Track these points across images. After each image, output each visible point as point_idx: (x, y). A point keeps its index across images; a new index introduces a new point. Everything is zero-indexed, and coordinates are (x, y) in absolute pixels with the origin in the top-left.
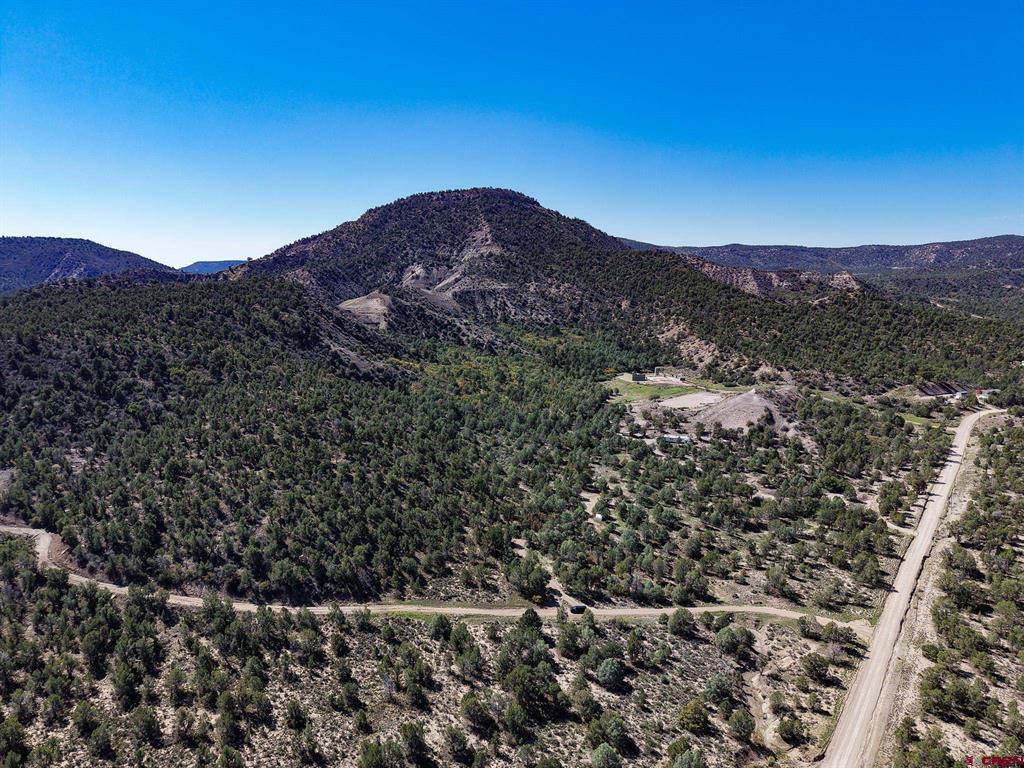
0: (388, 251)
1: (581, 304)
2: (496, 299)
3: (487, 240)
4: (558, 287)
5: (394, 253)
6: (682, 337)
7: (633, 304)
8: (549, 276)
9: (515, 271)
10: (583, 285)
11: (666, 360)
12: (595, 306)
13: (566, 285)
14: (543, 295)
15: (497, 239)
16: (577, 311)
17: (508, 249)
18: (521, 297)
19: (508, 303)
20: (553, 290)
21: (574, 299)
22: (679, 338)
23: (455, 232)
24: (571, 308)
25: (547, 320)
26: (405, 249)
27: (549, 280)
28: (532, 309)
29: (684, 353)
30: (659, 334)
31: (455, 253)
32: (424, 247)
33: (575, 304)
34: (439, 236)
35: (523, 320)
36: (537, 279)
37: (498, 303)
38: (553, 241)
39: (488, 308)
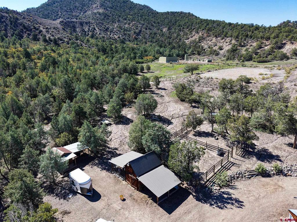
0: (49, 13)
1: (140, 31)
2: (89, 26)
3: (97, 7)
4: (129, 24)
5: (51, 14)
6: (201, 39)
7: (169, 29)
8: (125, 19)
9: (108, 19)
10: (142, 22)
11: (192, 51)
12: (148, 31)
13: (134, 23)
14: (120, 28)
15: (102, 5)
16: (138, 34)
17: (107, 10)
18: (106, 26)
19: (97, 29)
20: (126, 26)
21: (137, 29)
22: (200, 40)
23: (84, 5)
24: (135, 33)
25: (119, 37)
26: (58, 12)
27: (125, 21)
28: (111, 32)
29: (206, 47)
30: (186, 39)
31: (82, 14)
32: (68, 12)
33: (137, 31)
34: (76, 7)
35: (104, 37)
36: (119, 21)
37: (91, 28)
38: (131, 8)
39: (83, 30)
